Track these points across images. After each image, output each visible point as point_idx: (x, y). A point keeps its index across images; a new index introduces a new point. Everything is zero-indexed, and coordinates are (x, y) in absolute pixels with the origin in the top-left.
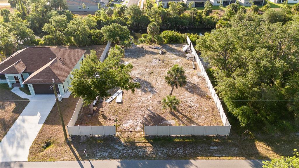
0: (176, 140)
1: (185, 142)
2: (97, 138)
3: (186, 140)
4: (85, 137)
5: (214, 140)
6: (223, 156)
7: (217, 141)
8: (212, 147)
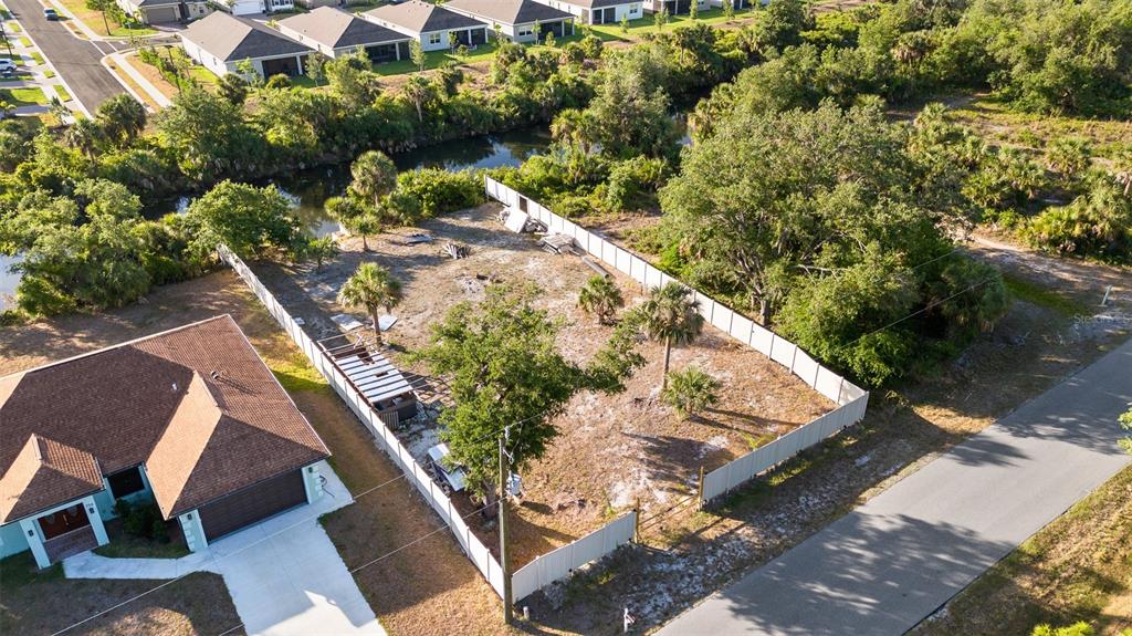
0: (775, 481)
1: (796, 475)
2: (589, 572)
3: (795, 472)
4: (558, 588)
5: (845, 443)
6: (900, 469)
7: (851, 442)
8: (858, 462)
